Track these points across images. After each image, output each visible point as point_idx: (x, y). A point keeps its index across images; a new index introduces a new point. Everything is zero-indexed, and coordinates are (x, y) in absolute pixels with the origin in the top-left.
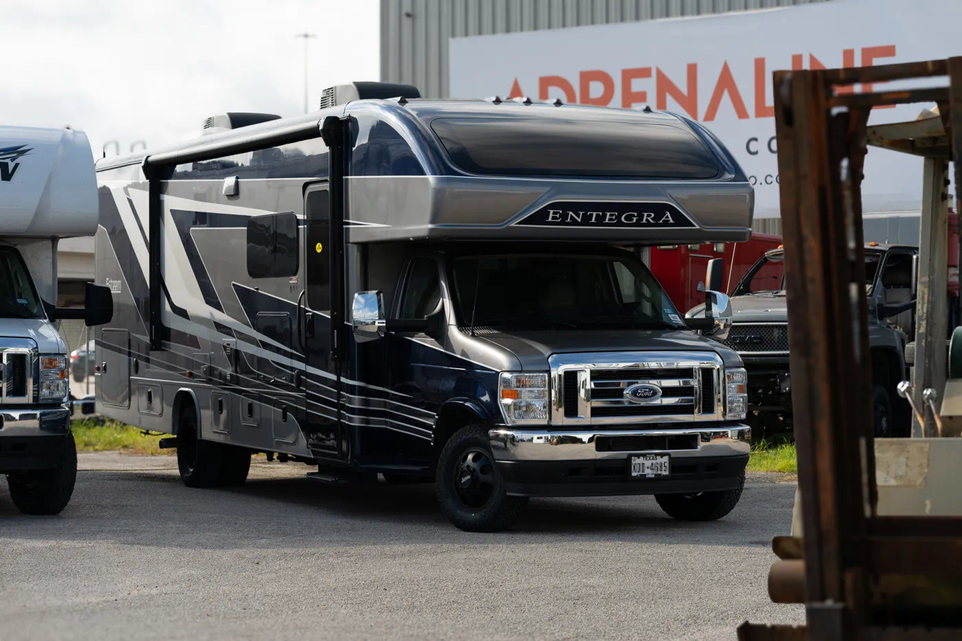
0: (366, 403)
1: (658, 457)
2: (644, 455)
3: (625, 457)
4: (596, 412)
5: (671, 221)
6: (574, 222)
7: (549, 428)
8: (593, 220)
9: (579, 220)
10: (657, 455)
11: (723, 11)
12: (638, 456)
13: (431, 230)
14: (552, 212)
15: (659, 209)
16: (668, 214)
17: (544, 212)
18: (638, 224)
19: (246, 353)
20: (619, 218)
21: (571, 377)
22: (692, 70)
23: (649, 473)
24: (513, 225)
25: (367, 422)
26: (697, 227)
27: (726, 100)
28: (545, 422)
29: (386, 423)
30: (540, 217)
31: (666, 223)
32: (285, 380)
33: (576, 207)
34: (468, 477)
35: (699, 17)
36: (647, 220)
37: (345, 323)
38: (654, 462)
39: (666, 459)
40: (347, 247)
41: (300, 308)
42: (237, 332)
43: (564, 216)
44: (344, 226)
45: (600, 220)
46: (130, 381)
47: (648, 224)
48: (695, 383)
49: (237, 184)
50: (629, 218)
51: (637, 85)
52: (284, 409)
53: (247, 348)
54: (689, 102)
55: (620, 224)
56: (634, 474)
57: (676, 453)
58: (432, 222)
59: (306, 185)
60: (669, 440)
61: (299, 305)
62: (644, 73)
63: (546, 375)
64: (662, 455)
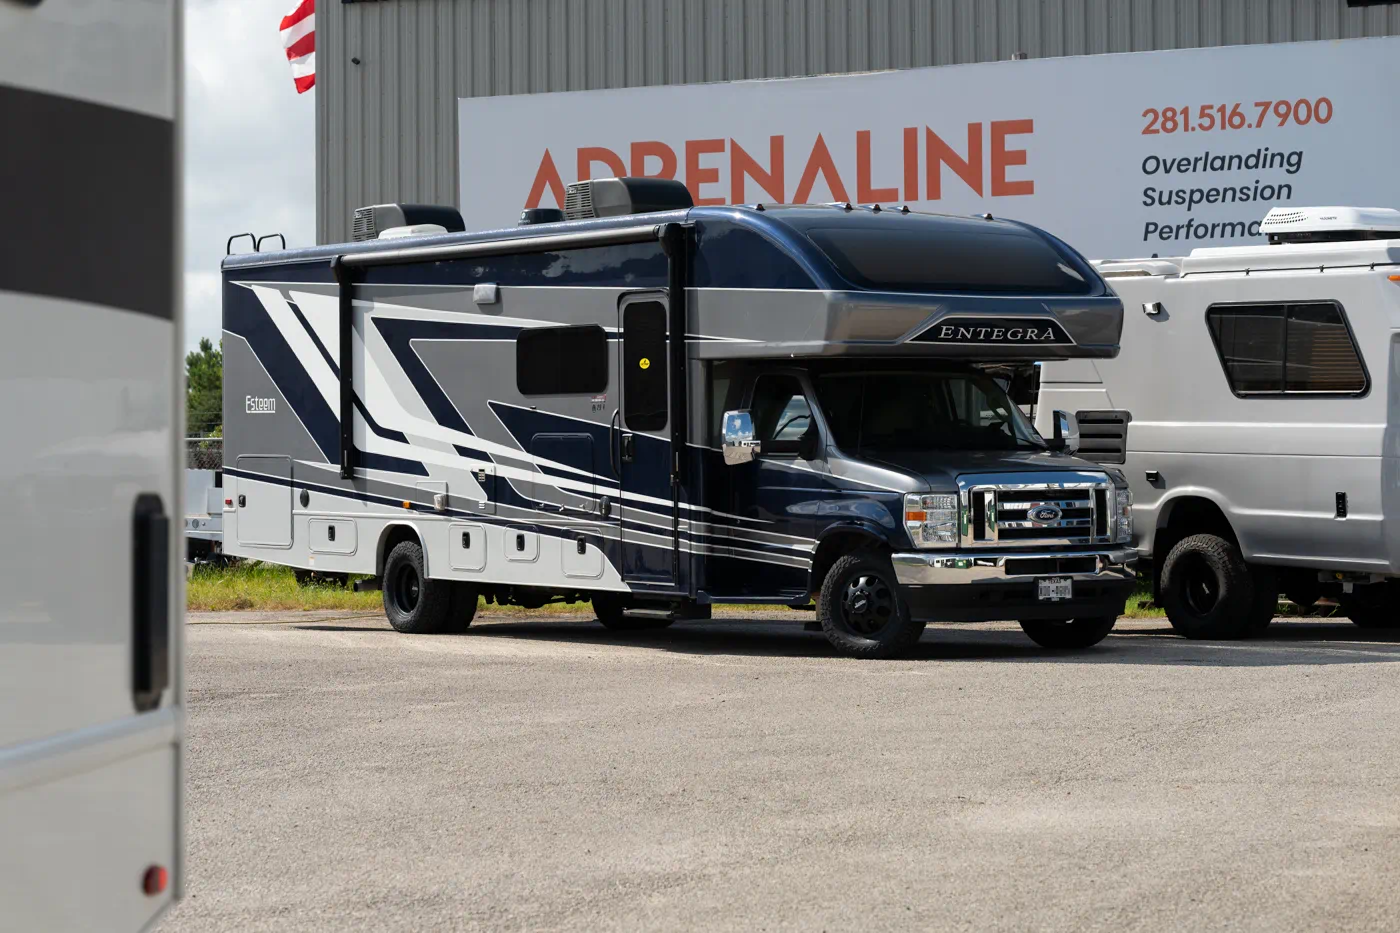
0: (710, 530)
1: (1062, 580)
2: (1050, 578)
3: (1032, 580)
4: (1003, 534)
5: (1052, 338)
6: (964, 339)
7: (958, 550)
8: (982, 337)
9: (969, 337)
10: (1061, 578)
11: (820, 73)
12: (1044, 579)
13: (826, 346)
14: (944, 328)
15: (1042, 326)
16: (1050, 330)
17: (937, 329)
18: (1022, 340)
19: (512, 480)
20: (1005, 334)
21: (978, 497)
22: (777, 144)
23: (1054, 597)
24: (908, 341)
25: (712, 550)
26: (1075, 344)
27: (820, 180)
28: (953, 544)
29: (730, 552)
30: (933, 333)
31: (1048, 340)
32: (584, 508)
33: (966, 324)
34: (863, 602)
35: (787, 80)
36: (1031, 337)
37: (688, 444)
38: (1058, 585)
39: (1069, 582)
40: (690, 364)
41: (613, 429)
42: (497, 456)
43: (956, 332)
44: (686, 341)
45: (988, 336)
46: (292, 515)
47: (1031, 341)
48: (1092, 504)
49: (498, 292)
50: (1014, 334)
51: (706, 161)
52: (579, 540)
54: (773, 183)
55: (1006, 340)
56: (1041, 598)
57: (1078, 576)
58: (826, 339)
59: (622, 296)
60: (1061, 564)
61: (613, 426)
62: (716, 146)
63: (955, 496)
64: (1066, 578)
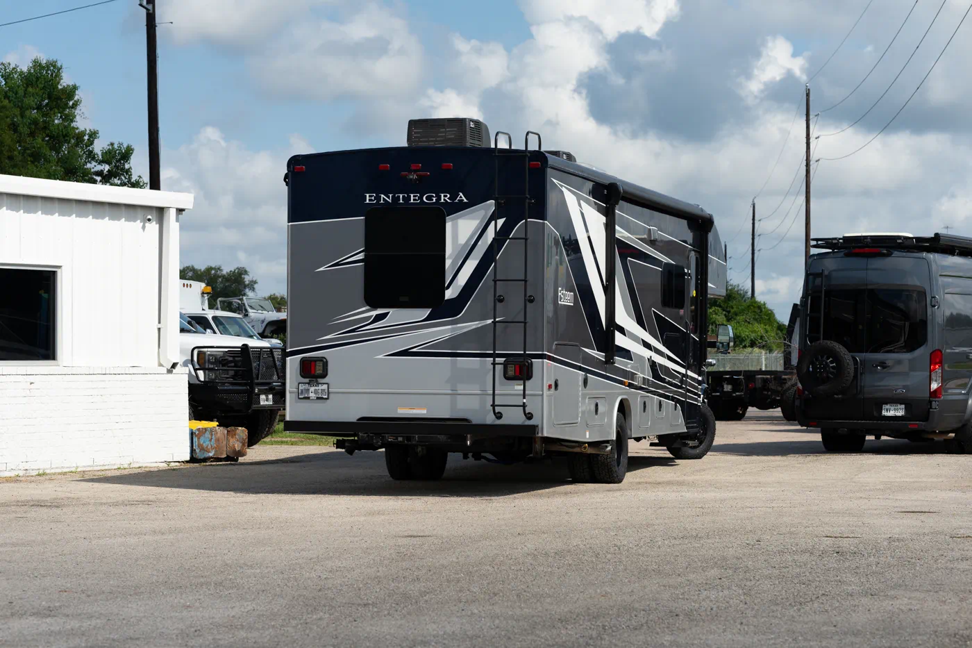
32: (677, 381)
42: (654, 348)
52: (675, 402)
53: (659, 359)
59: (690, 251)
61: (685, 330)
